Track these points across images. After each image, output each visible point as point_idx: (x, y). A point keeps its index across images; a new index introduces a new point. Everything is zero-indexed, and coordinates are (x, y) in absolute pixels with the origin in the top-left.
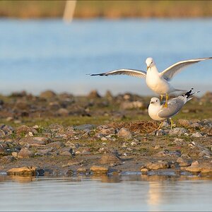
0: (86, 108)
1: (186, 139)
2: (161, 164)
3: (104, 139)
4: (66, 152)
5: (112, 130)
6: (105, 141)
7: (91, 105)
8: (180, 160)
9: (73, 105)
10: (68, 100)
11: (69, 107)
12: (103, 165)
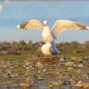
0: (17, 50)
1: (75, 68)
2: (60, 82)
3: (27, 68)
4: (6, 76)
5: (32, 63)
6: (28, 69)
7: (20, 49)
8: (71, 80)
9: (10, 48)
10: (7, 46)
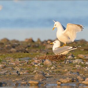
0: (26, 48)
1: (82, 66)
2: (68, 79)
3: (36, 65)
4: (15, 73)
5: (41, 61)
6: (36, 67)
7: (29, 46)
8: (79, 77)
9: (19, 46)
10: (16, 43)
11: (16, 48)
12: (35, 80)
